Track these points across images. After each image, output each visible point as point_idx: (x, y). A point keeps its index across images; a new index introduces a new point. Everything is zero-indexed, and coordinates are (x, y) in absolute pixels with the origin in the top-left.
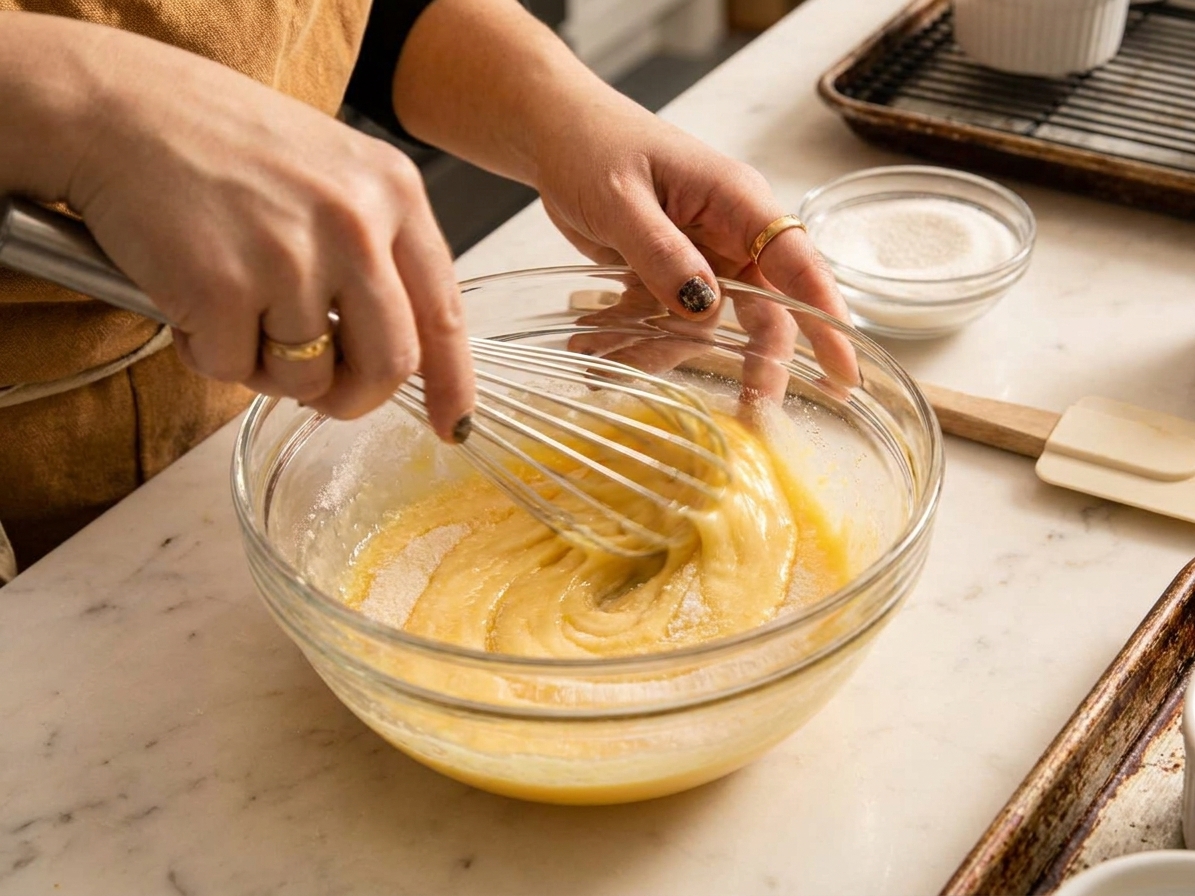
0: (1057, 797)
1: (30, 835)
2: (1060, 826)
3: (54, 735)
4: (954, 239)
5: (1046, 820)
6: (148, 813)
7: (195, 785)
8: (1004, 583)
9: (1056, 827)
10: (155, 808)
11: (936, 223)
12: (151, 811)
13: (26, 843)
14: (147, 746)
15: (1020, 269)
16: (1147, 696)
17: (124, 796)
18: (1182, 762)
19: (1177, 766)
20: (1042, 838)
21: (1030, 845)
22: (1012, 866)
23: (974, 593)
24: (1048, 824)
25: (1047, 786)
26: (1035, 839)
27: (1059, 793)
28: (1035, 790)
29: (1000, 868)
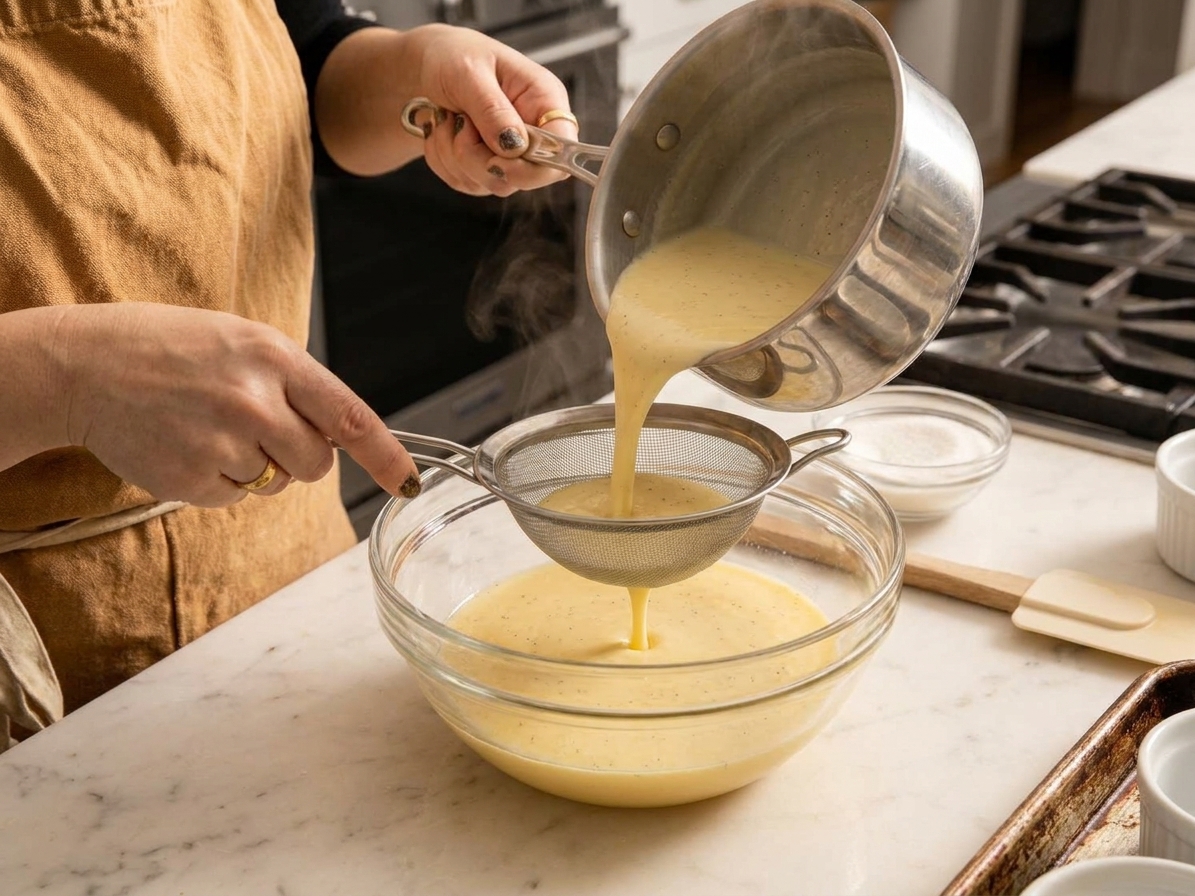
0: (1035, 836)
1: (159, 857)
2: (1037, 862)
3: (175, 787)
4: (943, 442)
5: (1025, 852)
6: (260, 843)
7: (300, 825)
8: (989, 695)
9: (1033, 861)
10: (266, 840)
11: (929, 433)
12: (262, 843)
13: (155, 862)
14: (259, 796)
15: (1000, 462)
16: (1108, 770)
17: (238, 831)
18: (1138, 821)
19: (1134, 824)
20: (1022, 867)
21: (1011, 871)
22: (997, 886)
23: (964, 702)
24: (1027, 857)
25: (1026, 825)
26: (1016, 867)
27: (1036, 833)
28: (1015, 828)
29: (987, 883)
